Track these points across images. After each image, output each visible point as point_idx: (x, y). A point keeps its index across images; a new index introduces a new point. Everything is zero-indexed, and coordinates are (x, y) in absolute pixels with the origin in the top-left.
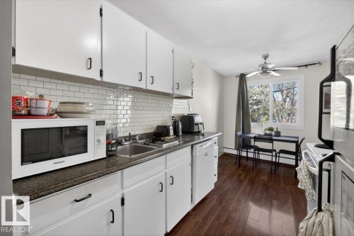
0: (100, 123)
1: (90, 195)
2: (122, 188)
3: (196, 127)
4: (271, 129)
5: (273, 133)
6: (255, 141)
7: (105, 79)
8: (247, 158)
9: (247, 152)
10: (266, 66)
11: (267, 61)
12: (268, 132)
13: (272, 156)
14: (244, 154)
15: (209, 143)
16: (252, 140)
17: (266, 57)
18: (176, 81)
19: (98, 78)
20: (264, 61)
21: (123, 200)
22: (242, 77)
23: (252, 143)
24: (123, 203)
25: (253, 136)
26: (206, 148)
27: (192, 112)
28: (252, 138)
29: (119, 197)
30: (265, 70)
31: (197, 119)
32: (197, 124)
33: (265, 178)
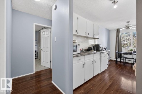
0: (79, 45)
1: (80, 60)
2: (85, 60)
3: (100, 48)
4: (132, 50)
5: (133, 52)
6: (124, 54)
7: (79, 34)
8: (121, 62)
9: (121, 59)
10: (128, 26)
11: (129, 24)
12: (130, 51)
13: (132, 61)
14: (119, 60)
15: (105, 53)
16: (123, 54)
17: (128, 22)
18: (94, 34)
19: (77, 34)
20: (127, 24)
21: (85, 63)
22: (118, 30)
23: (123, 56)
24: (85, 64)
25: (123, 52)
26: (105, 54)
27: (98, 43)
28: (123, 53)
29: (84, 62)
30: (128, 27)
31: (101, 46)
32: (101, 47)
33: (128, 68)
